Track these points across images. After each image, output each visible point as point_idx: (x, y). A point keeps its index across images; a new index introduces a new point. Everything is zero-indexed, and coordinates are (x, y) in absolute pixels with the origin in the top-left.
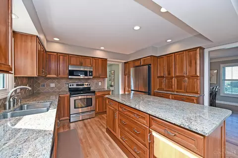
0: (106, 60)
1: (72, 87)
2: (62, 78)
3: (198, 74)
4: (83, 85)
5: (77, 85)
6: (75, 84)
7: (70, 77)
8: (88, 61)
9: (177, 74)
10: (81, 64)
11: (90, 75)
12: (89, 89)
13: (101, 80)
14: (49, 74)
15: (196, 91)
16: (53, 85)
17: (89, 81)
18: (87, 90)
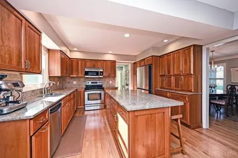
0: (115, 62)
1: (88, 84)
2: (81, 77)
3: (192, 72)
4: (96, 83)
5: (92, 83)
6: (90, 82)
7: (86, 76)
8: (99, 63)
9: (175, 73)
10: (94, 67)
11: (100, 75)
12: (101, 86)
13: (112, 78)
14: (72, 74)
15: (190, 89)
16: (75, 83)
17: (102, 80)
18: (100, 87)
